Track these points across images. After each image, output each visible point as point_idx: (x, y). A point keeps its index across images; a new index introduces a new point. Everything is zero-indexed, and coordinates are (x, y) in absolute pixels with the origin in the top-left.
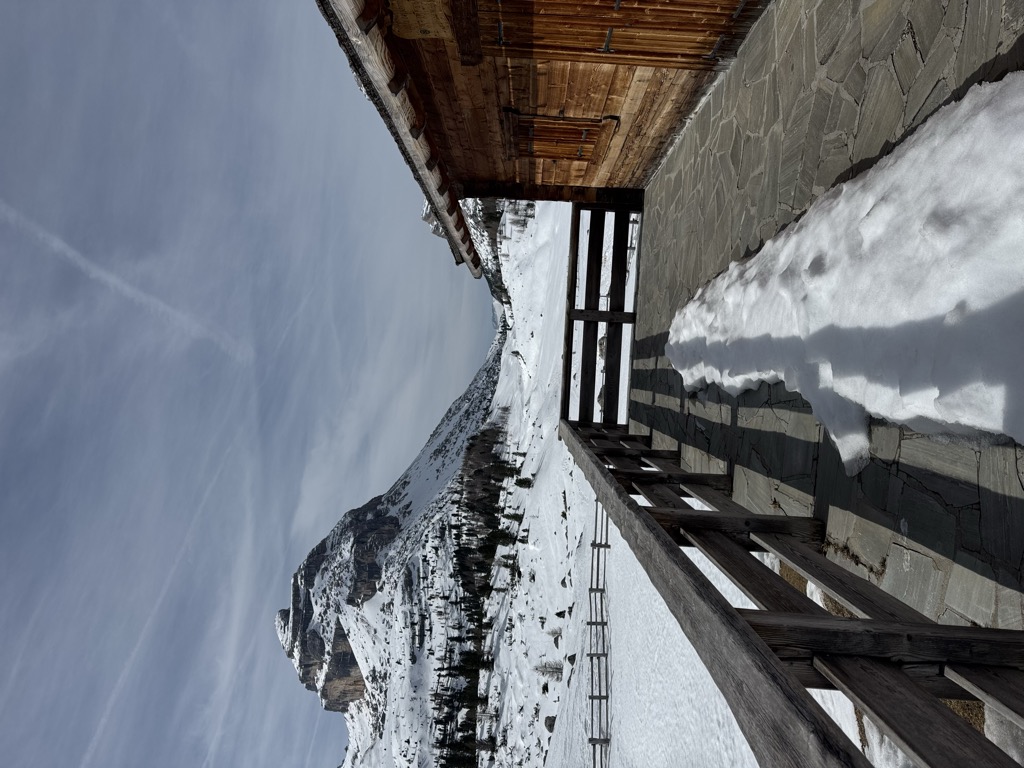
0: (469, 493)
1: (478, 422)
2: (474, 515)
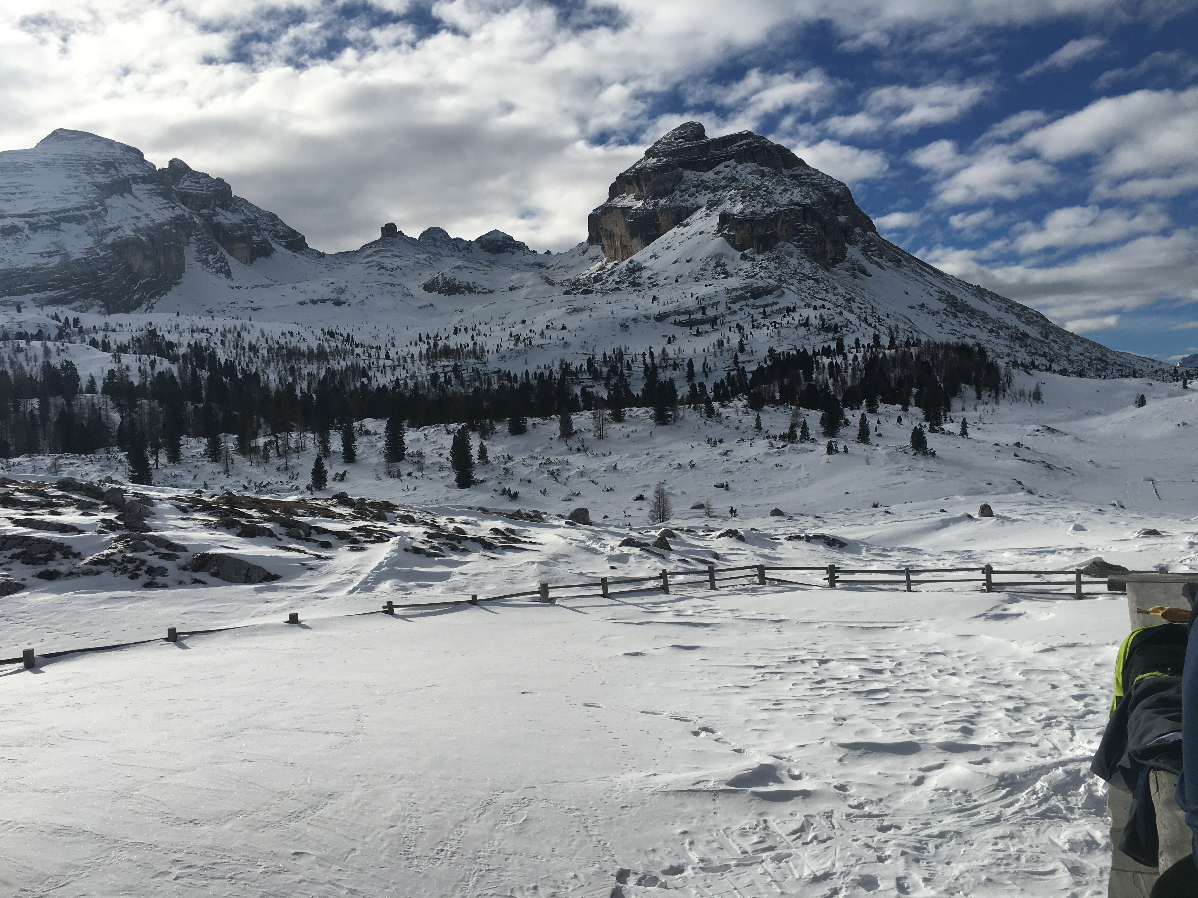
0: (893, 359)
1: (1009, 355)
2: (861, 371)
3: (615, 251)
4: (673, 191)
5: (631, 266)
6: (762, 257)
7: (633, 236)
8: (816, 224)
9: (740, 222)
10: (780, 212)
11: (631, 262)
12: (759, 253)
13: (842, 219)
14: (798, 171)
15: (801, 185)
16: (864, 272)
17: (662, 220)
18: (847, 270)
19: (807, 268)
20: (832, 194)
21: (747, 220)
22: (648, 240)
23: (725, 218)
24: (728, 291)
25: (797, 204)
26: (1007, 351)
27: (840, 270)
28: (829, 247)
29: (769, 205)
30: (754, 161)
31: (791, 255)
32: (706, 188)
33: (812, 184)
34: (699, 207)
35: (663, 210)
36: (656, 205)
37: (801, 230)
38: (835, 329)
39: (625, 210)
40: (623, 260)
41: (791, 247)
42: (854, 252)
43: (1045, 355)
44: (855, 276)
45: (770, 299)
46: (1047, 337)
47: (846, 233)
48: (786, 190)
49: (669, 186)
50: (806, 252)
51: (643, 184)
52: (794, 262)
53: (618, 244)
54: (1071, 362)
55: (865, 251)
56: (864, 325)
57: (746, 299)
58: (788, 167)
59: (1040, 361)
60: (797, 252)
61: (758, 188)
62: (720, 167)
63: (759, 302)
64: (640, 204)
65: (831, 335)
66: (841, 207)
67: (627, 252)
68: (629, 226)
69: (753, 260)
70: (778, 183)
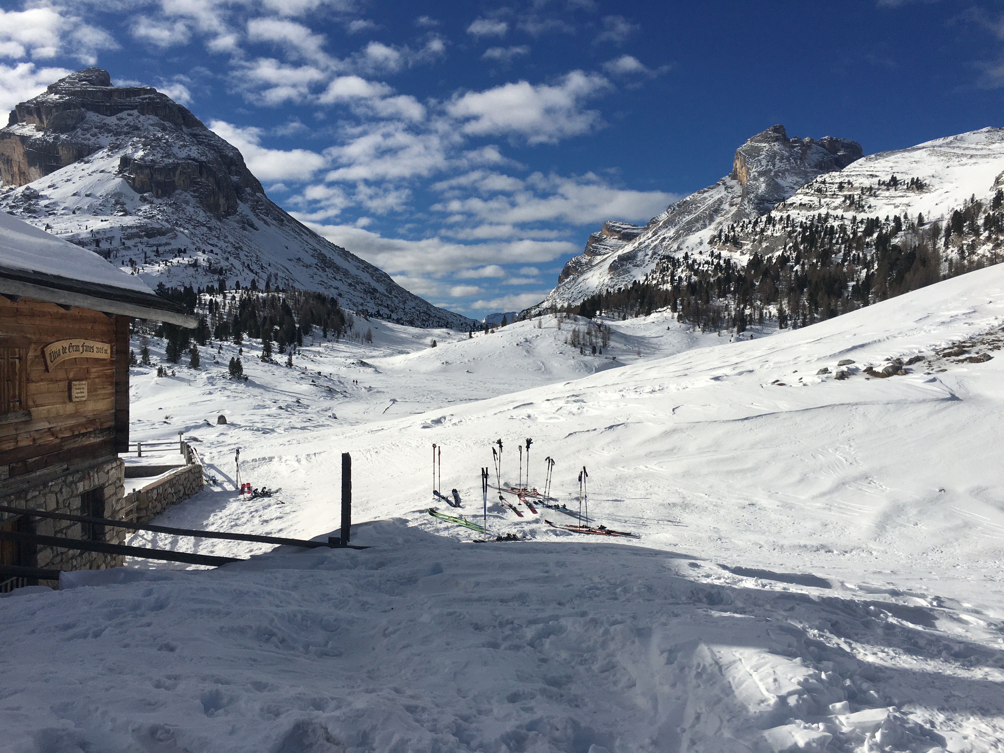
3: (12, 176)
4: (74, 128)
5: (27, 192)
6: (160, 201)
7: (31, 163)
8: (211, 179)
9: (140, 167)
10: (178, 164)
11: (28, 188)
12: (158, 197)
13: (235, 178)
14: (197, 131)
15: (200, 143)
16: (252, 225)
17: (63, 153)
18: (238, 222)
19: (201, 216)
20: (226, 156)
21: (147, 167)
22: (48, 170)
23: (126, 162)
24: (123, 228)
25: (194, 159)
26: (361, 301)
27: (232, 222)
28: (222, 201)
29: (168, 156)
30: (156, 115)
31: (187, 203)
32: (109, 131)
33: (209, 145)
34: (101, 148)
35: (65, 144)
36: (56, 138)
37: (197, 183)
38: (220, 272)
39: (24, 139)
40: (20, 185)
41: (188, 196)
42: (243, 208)
43: (387, 307)
44: (245, 229)
45: (163, 239)
46: (390, 293)
47: (238, 190)
48: (185, 146)
49: (70, 122)
50: (201, 202)
51: (44, 117)
52: (190, 209)
53: (16, 169)
54: (406, 314)
55: (253, 209)
56: (246, 271)
57: (140, 237)
58: (188, 126)
59: (384, 311)
60: (193, 201)
61: (159, 139)
62: (124, 114)
63: (152, 241)
64: (40, 135)
65: (216, 277)
66: (234, 168)
67: (25, 178)
68: (27, 154)
69: (152, 203)
70: (178, 137)
